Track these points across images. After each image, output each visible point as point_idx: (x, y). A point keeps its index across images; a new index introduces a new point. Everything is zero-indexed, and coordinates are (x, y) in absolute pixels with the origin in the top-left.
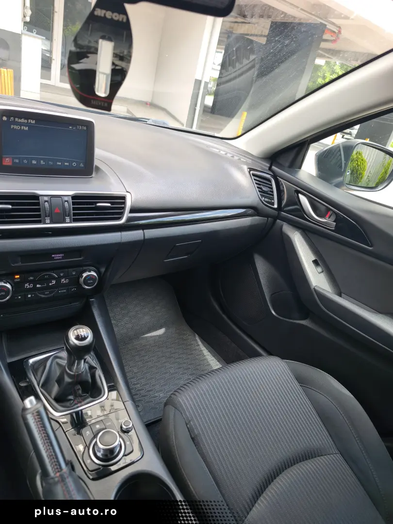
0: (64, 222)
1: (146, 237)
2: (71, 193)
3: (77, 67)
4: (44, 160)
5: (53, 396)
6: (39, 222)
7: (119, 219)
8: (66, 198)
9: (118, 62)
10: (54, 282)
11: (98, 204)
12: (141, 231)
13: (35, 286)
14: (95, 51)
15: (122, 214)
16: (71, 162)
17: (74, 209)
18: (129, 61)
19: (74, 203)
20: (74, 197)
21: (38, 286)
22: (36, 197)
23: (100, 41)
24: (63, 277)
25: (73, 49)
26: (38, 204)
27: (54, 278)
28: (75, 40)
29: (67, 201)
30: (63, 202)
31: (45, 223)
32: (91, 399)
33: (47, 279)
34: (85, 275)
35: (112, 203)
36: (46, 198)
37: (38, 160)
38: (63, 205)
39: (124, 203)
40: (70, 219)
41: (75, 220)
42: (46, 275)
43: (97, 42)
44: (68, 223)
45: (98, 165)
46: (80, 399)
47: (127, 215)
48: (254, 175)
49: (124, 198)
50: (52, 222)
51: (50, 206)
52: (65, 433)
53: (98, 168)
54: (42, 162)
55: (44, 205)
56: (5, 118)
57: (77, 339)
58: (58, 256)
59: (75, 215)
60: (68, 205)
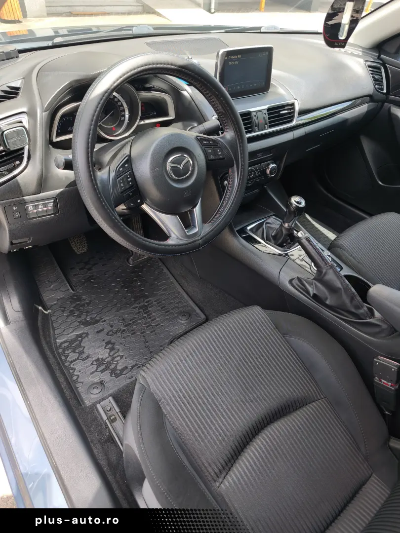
0: (264, 129)
2: (266, 107)
7: (293, 121)
8: (264, 111)
10: (253, 174)
11: (281, 112)
15: (294, 116)
17: (269, 118)
19: (269, 114)
20: (268, 110)
22: (250, 114)
24: (257, 170)
26: (251, 118)
27: (253, 172)
29: (265, 113)
30: (263, 114)
31: (255, 132)
34: (270, 167)
35: (288, 110)
36: (255, 114)
38: (263, 117)
39: (293, 109)
40: (268, 126)
41: (270, 127)
42: (250, 169)
44: (266, 129)
46: (289, 246)
47: (296, 117)
48: (368, 66)
49: (293, 105)
50: (259, 130)
51: (257, 118)
54: (243, 87)
55: (254, 119)
56: (226, 58)
57: (297, 203)
58: (260, 155)
59: (269, 123)
60: (266, 116)
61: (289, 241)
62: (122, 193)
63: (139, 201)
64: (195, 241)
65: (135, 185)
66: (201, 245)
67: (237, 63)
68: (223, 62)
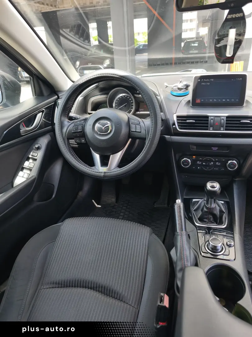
2: (227, 115)
3: (218, 46)
5: (198, 217)
6: (207, 129)
8: (223, 118)
9: (238, 38)
10: (212, 163)
11: (242, 121)
13: (202, 163)
14: (227, 36)
16: (231, 99)
17: (226, 123)
19: (227, 120)
20: (227, 117)
21: (204, 164)
22: (207, 117)
23: (230, 30)
24: (217, 161)
25: (217, 38)
26: (208, 120)
27: (213, 161)
28: (218, 33)
29: (223, 119)
30: (221, 120)
32: (215, 224)
33: (208, 161)
34: (229, 162)
35: (251, 121)
36: (212, 118)
38: (220, 122)
40: (224, 129)
41: (226, 130)
42: (208, 158)
44: (222, 131)
46: (210, 223)
50: (213, 130)
51: (214, 121)
52: (197, 233)
54: (215, 100)
55: (211, 121)
56: (199, 80)
57: (211, 187)
58: (215, 149)
59: (226, 126)
60: (224, 122)
61: (212, 219)
62: (73, 133)
63: (83, 141)
64: (102, 173)
65: (83, 132)
66: (104, 176)
67: (209, 84)
68: (196, 82)
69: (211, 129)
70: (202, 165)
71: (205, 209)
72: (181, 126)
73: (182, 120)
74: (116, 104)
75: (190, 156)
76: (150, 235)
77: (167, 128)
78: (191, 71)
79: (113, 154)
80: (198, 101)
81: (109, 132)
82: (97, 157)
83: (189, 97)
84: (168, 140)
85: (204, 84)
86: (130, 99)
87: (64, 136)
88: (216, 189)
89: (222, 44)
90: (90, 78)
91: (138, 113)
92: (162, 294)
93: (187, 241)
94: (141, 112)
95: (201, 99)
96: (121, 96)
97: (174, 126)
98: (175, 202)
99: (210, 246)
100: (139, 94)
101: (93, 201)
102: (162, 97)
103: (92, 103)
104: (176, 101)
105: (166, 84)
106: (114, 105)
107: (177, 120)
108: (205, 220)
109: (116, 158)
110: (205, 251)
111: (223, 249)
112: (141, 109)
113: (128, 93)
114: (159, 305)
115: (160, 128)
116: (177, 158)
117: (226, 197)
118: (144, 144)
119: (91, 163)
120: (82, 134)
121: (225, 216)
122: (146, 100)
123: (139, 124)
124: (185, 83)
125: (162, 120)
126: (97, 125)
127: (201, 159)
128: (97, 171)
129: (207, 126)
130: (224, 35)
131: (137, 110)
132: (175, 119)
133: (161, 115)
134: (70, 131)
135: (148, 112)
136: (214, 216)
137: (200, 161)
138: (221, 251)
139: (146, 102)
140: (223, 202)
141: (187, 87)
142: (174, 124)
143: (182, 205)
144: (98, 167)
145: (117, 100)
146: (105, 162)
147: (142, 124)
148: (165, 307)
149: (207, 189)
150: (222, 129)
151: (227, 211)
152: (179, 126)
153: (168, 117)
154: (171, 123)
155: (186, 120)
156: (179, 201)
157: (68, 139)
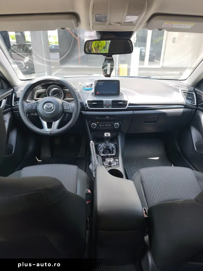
0: (109, 108)
1: (134, 113)
3: (104, 69)
4: (106, 92)
5: (102, 152)
6: (103, 108)
7: (125, 107)
8: (110, 101)
9: (111, 67)
10: (107, 125)
11: (119, 103)
12: (132, 111)
14: (107, 66)
15: (126, 106)
16: (113, 92)
17: (112, 104)
18: (113, 66)
19: (112, 103)
20: (112, 101)
21: (103, 126)
22: (103, 101)
23: (108, 63)
24: (109, 124)
25: (103, 66)
26: (103, 103)
27: (107, 124)
28: (103, 64)
30: (109, 102)
32: (110, 154)
34: (115, 124)
35: (123, 103)
36: (105, 101)
37: (105, 92)
38: (109, 103)
39: (127, 103)
41: (112, 107)
42: (105, 123)
43: (107, 64)
45: (121, 92)
47: (127, 106)
48: (183, 92)
49: (127, 101)
50: (106, 108)
51: (106, 103)
52: (102, 159)
53: (121, 93)
54: (106, 93)
55: (104, 103)
56: (97, 82)
57: (106, 135)
58: (108, 117)
59: (112, 106)
60: (111, 103)
61: (108, 152)
62: (30, 110)
63: (36, 114)
64: (48, 132)
65: (36, 109)
66: (50, 134)
67: (102, 84)
68: (96, 83)
69: (105, 107)
70: (102, 126)
71: (105, 147)
72: (90, 106)
73: (90, 103)
74: (51, 94)
75: (96, 122)
76: (77, 169)
77: (83, 107)
78: (93, 75)
79: (54, 122)
80: (98, 93)
81: (52, 109)
82: (45, 123)
83: (93, 91)
84: (83, 113)
85: (100, 84)
86: (60, 91)
87: (25, 111)
88: (109, 136)
89: (105, 69)
90: (38, 81)
91: (66, 99)
92: (87, 190)
93: (97, 159)
94: (67, 99)
95: (99, 92)
96: (55, 90)
97: (86, 106)
98: (90, 142)
99: (108, 162)
100: (66, 88)
101: (36, 157)
102: (79, 91)
103: (37, 93)
104: (86, 93)
105: (80, 84)
106: (50, 94)
107: (88, 103)
108: (105, 153)
109: (56, 124)
110: (106, 165)
111: (113, 163)
112: (66, 97)
113: (59, 88)
114: (86, 193)
115: (79, 107)
116: (89, 124)
117: (115, 142)
118: (72, 116)
119: (41, 127)
120: (36, 111)
121: (115, 151)
122: (71, 92)
123: (69, 105)
124: (90, 83)
125: (80, 103)
126: (45, 106)
127: (101, 123)
128: (45, 131)
129: (103, 106)
130: (106, 65)
131: (64, 98)
132: (87, 102)
133: (79, 101)
134: (28, 109)
135: (73, 99)
136: (109, 150)
137: (101, 124)
138: (113, 164)
139: (71, 93)
140: (113, 145)
141: (92, 85)
142: (86, 105)
143: (93, 143)
144: (46, 129)
145: (52, 92)
146: (50, 126)
147: (70, 105)
148: (89, 193)
149: (104, 136)
150: (110, 107)
151: (116, 148)
152: (89, 106)
153: (83, 101)
154: (85, 104)
155: (92, 103)
156: (91, 142)
157: (27, 113)
